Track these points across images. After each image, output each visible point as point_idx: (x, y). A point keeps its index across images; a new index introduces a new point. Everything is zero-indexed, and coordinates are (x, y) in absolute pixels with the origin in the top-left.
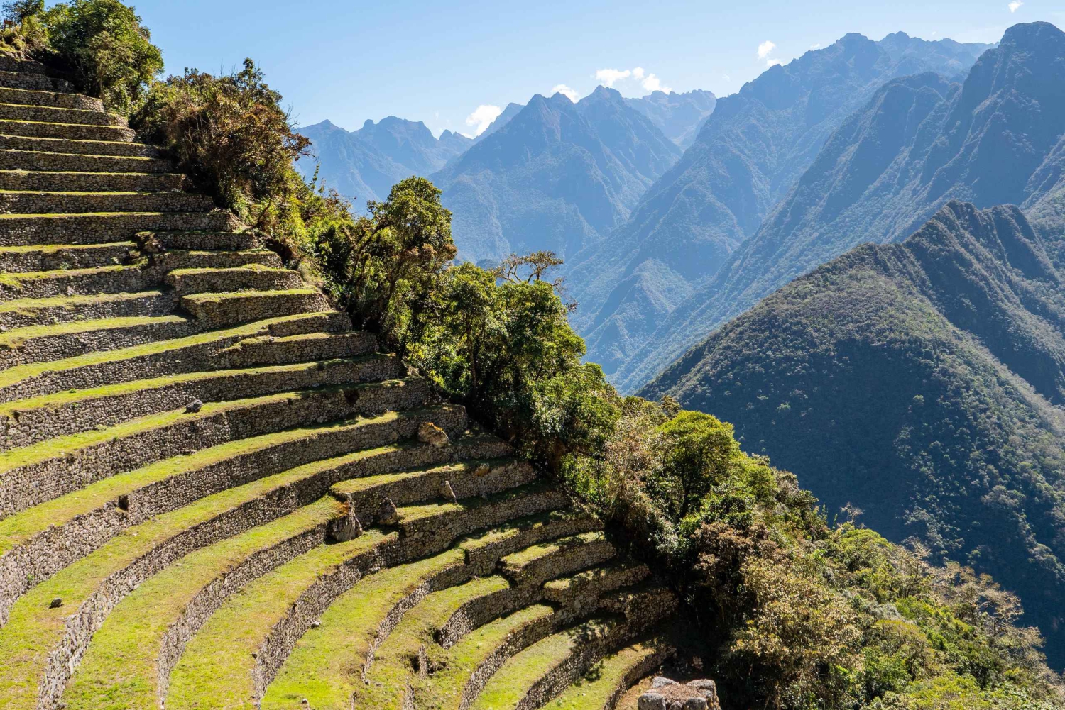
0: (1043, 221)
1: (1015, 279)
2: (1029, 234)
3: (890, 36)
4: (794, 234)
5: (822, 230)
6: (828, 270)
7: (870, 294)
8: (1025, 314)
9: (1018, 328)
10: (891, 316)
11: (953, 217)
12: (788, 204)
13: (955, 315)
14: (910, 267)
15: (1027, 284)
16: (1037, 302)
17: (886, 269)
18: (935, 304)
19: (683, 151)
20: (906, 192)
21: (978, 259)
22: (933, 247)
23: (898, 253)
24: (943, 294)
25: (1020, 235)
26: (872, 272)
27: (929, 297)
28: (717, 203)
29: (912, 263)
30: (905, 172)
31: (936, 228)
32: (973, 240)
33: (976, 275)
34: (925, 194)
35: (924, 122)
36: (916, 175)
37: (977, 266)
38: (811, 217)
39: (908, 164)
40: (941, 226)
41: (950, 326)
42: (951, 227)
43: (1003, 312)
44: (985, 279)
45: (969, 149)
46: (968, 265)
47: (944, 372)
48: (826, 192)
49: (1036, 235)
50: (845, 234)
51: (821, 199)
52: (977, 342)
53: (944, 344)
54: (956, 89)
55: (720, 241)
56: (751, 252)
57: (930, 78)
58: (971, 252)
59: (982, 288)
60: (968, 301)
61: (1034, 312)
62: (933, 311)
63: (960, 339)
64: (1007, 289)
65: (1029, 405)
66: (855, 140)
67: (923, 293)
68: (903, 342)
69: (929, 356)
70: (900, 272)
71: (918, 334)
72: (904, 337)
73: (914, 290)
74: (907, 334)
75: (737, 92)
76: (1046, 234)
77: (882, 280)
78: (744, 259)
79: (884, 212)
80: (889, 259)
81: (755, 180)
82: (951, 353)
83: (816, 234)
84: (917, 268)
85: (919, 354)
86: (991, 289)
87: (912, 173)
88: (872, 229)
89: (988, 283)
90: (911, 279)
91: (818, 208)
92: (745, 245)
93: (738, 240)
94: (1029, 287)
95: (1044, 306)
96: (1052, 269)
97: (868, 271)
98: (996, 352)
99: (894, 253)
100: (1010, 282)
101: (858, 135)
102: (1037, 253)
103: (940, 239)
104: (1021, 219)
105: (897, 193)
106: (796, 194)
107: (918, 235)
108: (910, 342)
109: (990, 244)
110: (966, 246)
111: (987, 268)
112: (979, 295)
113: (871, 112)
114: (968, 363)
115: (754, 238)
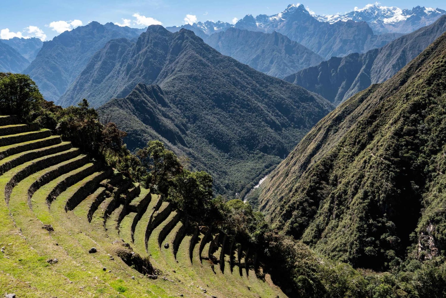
0: (165, 89)
1: (160, 108)
2: (162, 93)
3: (108, 23)
4: (81, 93)
5: (91, 92)
6: (103, 108)
7: (118, 116)
8: (163, 118)
9: (163, 123)
10: (126, 123)
11: (140, 89)
12: (77, 82)
13: (145, 121)
14: (129, 106)
15: (163, 109)
16: (166, 114)
17: (122, 107)
18: (138, 118)
19: (31, 62)
20: (120, 79)
21: (149, 102)
22: (136, 99)
23: (125, 102)
24: (140, 114)
25: (159, 94)
26: (117, 108)
27: (136, 115)
28: (48, 82)
29: (130, 104)
30: (119, 72)
31: (136, 92)
32: (147, 96)
33: (149, 107)
34: (127, 79)
35: (124, 55)
36: (122, 73)
37: (149, 104)
38: (86, 87)
39: (120, 69)
40: (137, 92)
41: (144, 125)
42: (140, 92)
43: (158, 118)
44: (152, 108)
45: (140, 65)
46: (147, 104)
47: (145, 140)
48: (91, 78)
49: (164, 93)
50: (100, 93)
51: (89, 81)
52: (152, 128)
53: (143, 130)
54: (133, 44)
55: (51, 96)
56: (64, 101)
57: (124, 40)
58: (146, 99)
59: (151, 111)
60: (147, 116)
61: (166, 117)
62: (137, 119)
63: (147, 128)
64: (158, 111)
65: (168, 146)
66: (100, 60)
67: (134, 114)
68: (131, 131)
69: (140, 135)
70: (126, 108)
71: (135, 128)
72: (131, 130)
73: (131, 113)
74: (132, 128)
75: (52, 40)
76: (167, 93)
77: (121, 111)
78: (62, 103)
79: (113, 86)
80: (122, 103)
81: (62, 73)
82: (146, 133)
83: (89, 94)
84: (131, 106)
85: (137, 135)
86: (154, 111)
87: (121, 72)
88: (109, 91)
89: (153, 110)
90: (130, 110)
91: (89, 84)
92: (61, 98)
93: (58, 96)
94: (164, 110)
95: (168, 116)
96: (169, 104)
97: (116, 108)
98: (157, 131)
99: (123, 101)
100: (158, 109)
101: (101, 58)
102: (165, 99)
103: (137, 96)
104: (159, 88)
105: (116, 79)
106: (80, 79)
107: (131, 95)
108: (133, 131)
109: (152, 97)
110: (145, 98)
111: (152, 104)
112: (151, 114)
113: (105, 50)
114: (151, 136)
115: (65, 95)
